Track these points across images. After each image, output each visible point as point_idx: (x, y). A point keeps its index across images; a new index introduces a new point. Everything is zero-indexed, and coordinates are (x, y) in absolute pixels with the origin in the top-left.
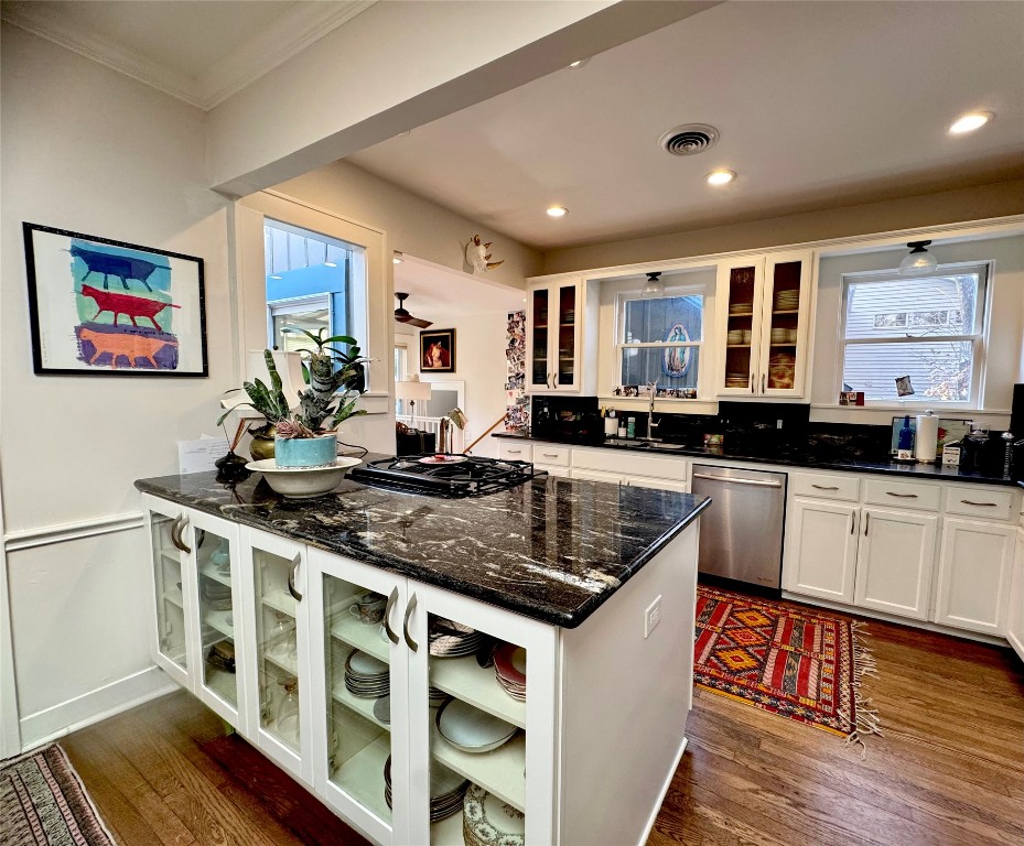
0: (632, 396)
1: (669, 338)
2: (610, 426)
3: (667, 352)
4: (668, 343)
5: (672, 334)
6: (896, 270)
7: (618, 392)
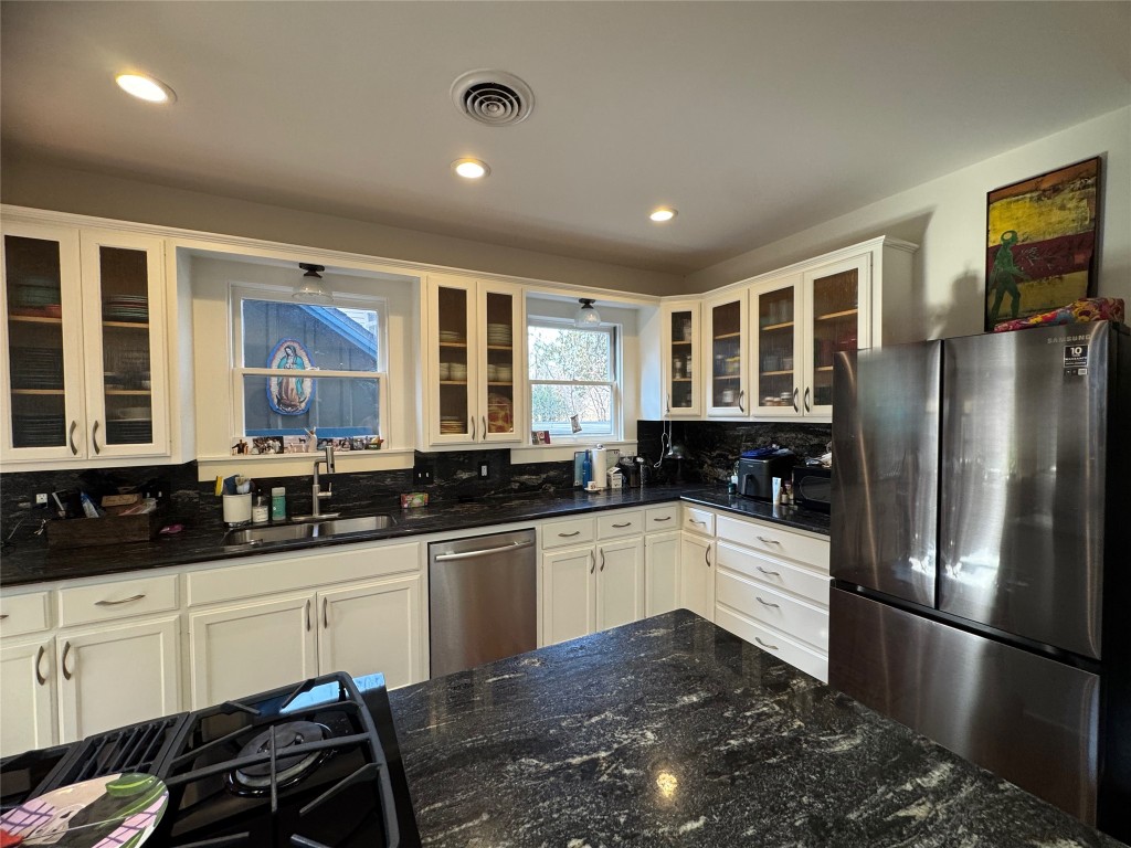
0: (272, 454)
1: (275, 363)
2: (236, 509)
3: (274, 381)
4: (274, 370)
5: (281, 354)
6: (573, 320)
7: (241, 448)
